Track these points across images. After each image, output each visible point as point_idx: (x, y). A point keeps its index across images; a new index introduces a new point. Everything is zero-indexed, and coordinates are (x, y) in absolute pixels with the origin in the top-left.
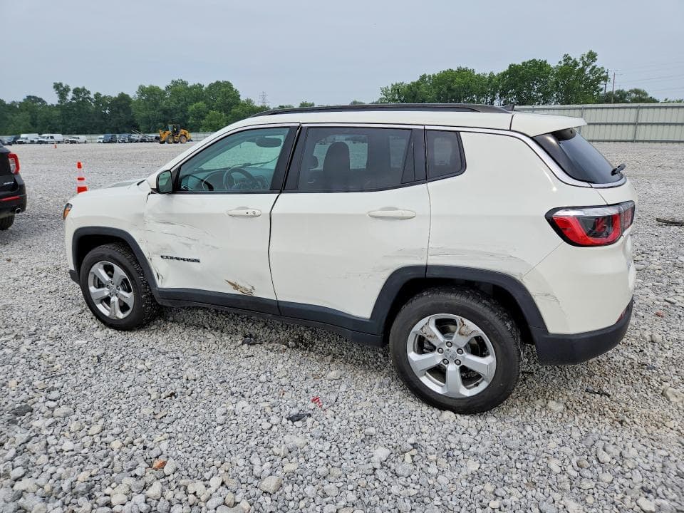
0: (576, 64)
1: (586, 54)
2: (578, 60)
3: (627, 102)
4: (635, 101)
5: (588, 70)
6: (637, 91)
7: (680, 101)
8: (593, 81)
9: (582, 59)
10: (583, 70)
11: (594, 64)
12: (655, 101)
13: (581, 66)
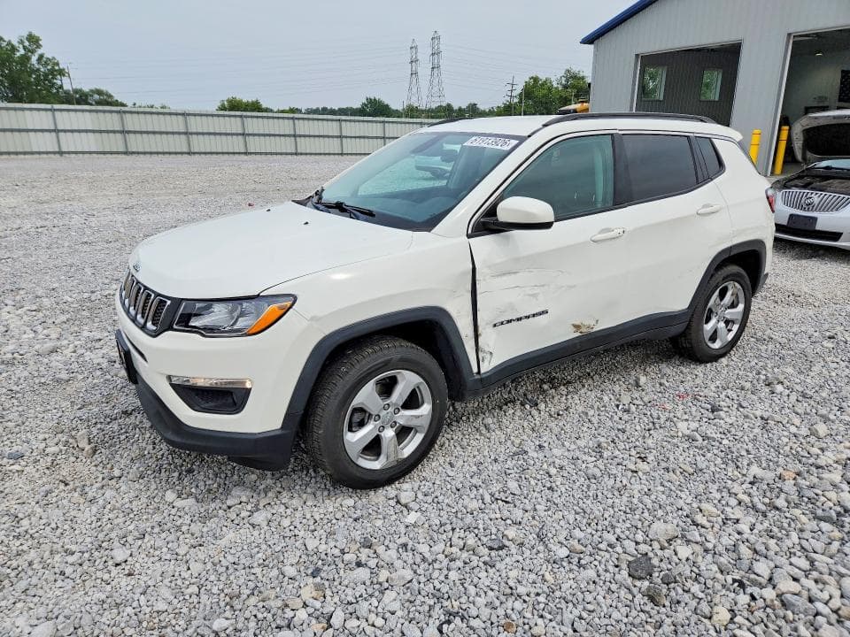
0: (14, 49)
1: (26, 36)
2: (15, 43)
3: (91, 105)
4: (99, 103)
5: (34, 59)
6: (99, 92)
7: (152, 107)
8: (46, 75)
9: (21, 42)
10: (25, 59)
11: (40, 51)
12: (123, 105)
13: (22, 52)
